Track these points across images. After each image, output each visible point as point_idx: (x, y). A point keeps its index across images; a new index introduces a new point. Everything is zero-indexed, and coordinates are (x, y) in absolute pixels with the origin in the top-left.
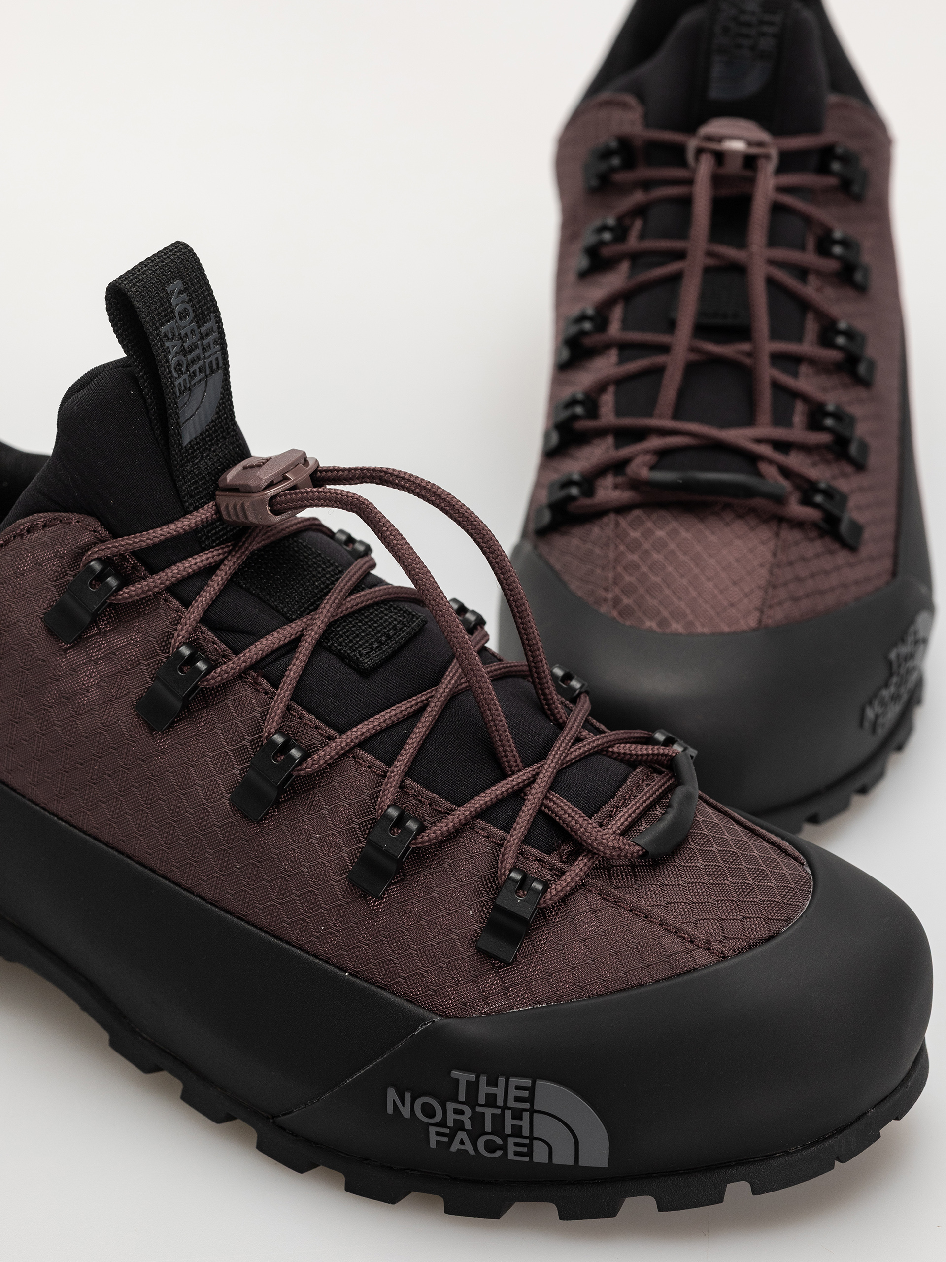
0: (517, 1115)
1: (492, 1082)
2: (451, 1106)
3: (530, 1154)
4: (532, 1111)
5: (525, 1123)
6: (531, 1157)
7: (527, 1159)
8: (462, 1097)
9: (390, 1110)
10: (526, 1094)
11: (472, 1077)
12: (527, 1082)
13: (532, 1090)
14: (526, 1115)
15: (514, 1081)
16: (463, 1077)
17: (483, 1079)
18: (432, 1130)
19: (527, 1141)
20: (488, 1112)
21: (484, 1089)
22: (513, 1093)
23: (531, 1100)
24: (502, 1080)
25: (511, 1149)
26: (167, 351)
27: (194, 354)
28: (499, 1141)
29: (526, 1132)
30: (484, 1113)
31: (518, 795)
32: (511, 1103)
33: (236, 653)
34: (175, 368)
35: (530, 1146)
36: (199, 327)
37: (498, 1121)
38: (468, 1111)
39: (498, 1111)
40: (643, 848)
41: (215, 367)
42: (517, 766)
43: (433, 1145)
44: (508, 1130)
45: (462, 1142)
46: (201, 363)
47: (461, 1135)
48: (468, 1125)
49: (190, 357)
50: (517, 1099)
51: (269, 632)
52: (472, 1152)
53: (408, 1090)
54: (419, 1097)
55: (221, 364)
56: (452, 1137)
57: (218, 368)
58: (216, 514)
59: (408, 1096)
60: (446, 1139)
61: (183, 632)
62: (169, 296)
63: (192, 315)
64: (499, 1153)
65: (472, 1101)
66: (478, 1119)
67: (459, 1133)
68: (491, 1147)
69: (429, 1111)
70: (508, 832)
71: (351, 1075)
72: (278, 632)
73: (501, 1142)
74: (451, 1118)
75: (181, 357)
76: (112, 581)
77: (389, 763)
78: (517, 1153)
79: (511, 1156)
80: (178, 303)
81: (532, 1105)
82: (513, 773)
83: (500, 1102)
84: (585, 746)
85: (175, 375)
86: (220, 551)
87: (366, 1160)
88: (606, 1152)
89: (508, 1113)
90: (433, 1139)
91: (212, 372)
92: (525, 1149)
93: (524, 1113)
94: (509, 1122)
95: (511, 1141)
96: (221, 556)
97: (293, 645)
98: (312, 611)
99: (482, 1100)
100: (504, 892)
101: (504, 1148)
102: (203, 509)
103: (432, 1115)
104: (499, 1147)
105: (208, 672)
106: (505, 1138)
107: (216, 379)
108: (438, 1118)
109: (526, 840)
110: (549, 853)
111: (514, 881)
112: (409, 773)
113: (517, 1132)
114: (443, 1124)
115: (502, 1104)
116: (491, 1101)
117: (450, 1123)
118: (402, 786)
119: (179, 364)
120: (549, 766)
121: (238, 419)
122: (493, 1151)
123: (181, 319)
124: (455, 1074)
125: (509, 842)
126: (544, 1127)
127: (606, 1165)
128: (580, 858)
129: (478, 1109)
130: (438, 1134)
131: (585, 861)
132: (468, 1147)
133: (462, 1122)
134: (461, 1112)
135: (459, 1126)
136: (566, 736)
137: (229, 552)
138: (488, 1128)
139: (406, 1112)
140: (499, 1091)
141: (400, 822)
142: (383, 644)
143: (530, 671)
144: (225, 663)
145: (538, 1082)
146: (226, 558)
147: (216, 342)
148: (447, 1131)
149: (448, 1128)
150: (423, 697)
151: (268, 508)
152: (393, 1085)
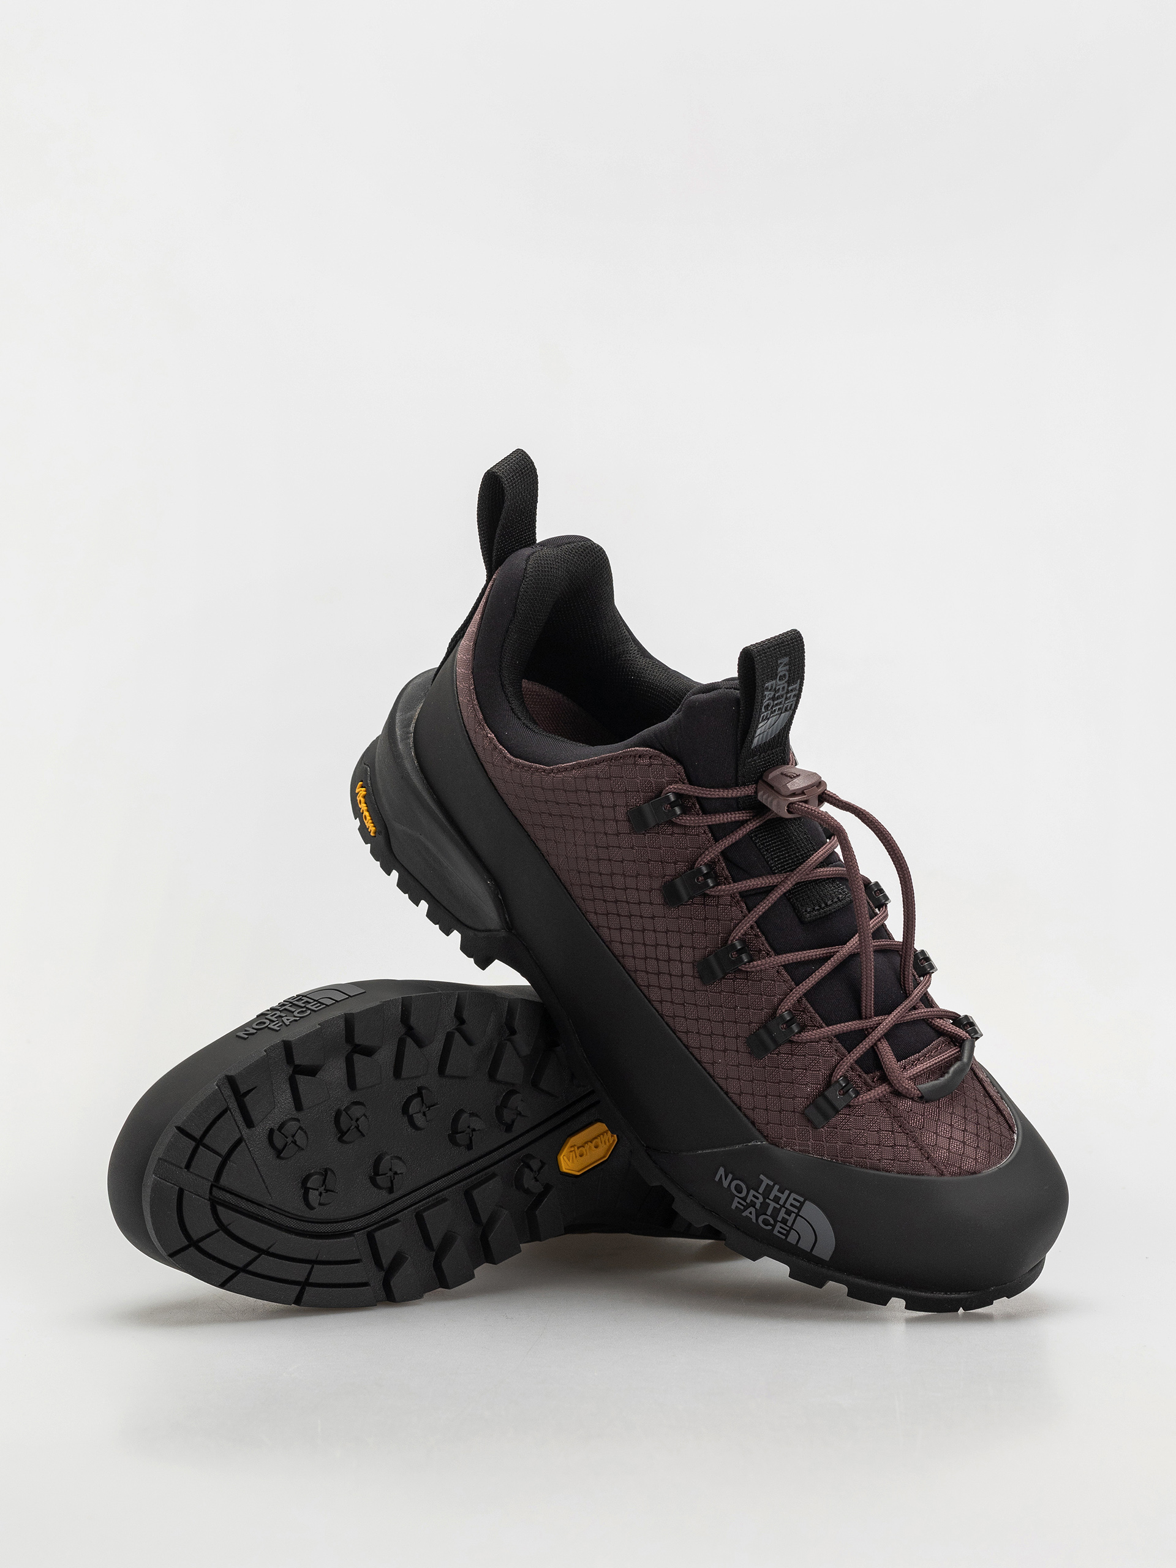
0: (788, 1213)
1: (781, 1191)
2: (752, 1192)
3: (787, 1236)
4: (798, 1215)
5: (791, 1219)
6: (787, 1237)
7: (784, 1237)
8: (761, 1191)
9: (717, 1179)
10: (798, 1204)
11: (771, 1183)
12: (802, 1199)
13: (802, 1204)
14: (793, 1215)
15: (793, 1195)
16: (766, 1181)
17: (777, 1187)
18: (737, 1199)
19: (788, 1229)
20: (772, 1204)
21: (775, 1192)
22: (791, 1200)
23: (799, 1209)
24: (787, 1192)
25: (777, 1228)
26: (764, 697)
27: (780, 701)
28: (772, 1222)
29: (789, 1224)
30: (769, 1204)
31: (863, 1034)
32: (788, 1205)
33: (734, 882)
34: (765, 707)
35: (789, 1232)
36: (788, 686)
37: (776, 1211)
38: (761, 1199)
39: (778, 1206)
40: (922, 1094)
41: (788, 708)
42: (871, 1015)
43: (733, 1207)
44: (779, 1219)
45: (751, 1213)
46: (781, 706)
47: (752, 1209)
48: (758, 1206)
49: (776, 702)
50: (792, 1205)
51: (758, 876)
52: (754, 1221)
53: (731, 1173)
54: (737, 1179)
55: (793, 708)
56: (746, 1208)
57: (790, 709)
58: (754, 793)
59: (730, 1176)
60: (742, 1208)
61: (707, 857)
62: (778, 666)
63: (787, 679)
64: (769, 1227)
65: (766, 1195)
66: (765, 1205)
67: (751, 1208)
68: (766, 1223)
69: (739, 1189)
70: (849, 1053)
71: (702, 1149)
72: (763, 879)
73: (773, 1223)
74: (750, 1198)
75: (771, 701)
76: (678, 810)
77: (797, 984)
78: (779, 1232)
79: (775, 1232)
80: (782, 670)
81: (799, 1211)
82: (866, 1018)
83: (781, 1202)
84: (915, 1014)
85: (763, 710)
86: (748, 815)
87: (691, 1195)
88: (831, 1253)
89: (783, 1210)
90: (735, 1204)
91: (786, 710)
92: (785, 1232)
93: (793, 1214)
94: (782, 1214)
95: (779, 1224)
96: (748, 818)
97: (768, 890)
98: (788, 871)
99: (771, 1197)
100: (831, 1089)
101: (774, 1226)
102: (748, 787)
103: (740, 1192)
104: (771, 1225)
105: (713, 887)
106: (776, 1221)
107: (785, 716)
108: (743, 1195)
109: (858, 1062)
110: (867, 1073)
111: (841, 1085)
112: (807, 995)
113: (784, 1221)
114: (744, 1199)
115: (782, 1204)
116: (777, 1199)
117: (748, 1201)
118: (799, 1001)
119: (768, 705)
120: (889, 1020)
121: (790, 735)
122: (767, 1225)
123: (780, 680)
124: (762, 1177)
125: (847, 1059)
126: (800, 1225)
127: (828, 1259)
128: (884, 1085)
129: (767, 1200)
130: (739, 1203)
131: (887, 1088)
132: (753, 1217)
133: (756, 1203)
134: (757, 1198)
135: (753, 1204)
136: (907, 1004)
137: (753, 817)
138: (769, 1212)
139: (725, 1184)
140: (783, 1197)
141: (789, 1024)
142: (821, 908)
143: (903, 948)
144: (725, 884)
145: (806, 1202)
146: (750, 820)
147: (795, 696)
148: (745, 1204)
149: (747, 1203)
150: (831, 950)
151: (786, 808)
152: (724, 1166)
